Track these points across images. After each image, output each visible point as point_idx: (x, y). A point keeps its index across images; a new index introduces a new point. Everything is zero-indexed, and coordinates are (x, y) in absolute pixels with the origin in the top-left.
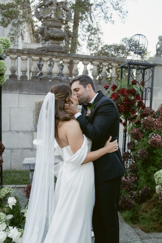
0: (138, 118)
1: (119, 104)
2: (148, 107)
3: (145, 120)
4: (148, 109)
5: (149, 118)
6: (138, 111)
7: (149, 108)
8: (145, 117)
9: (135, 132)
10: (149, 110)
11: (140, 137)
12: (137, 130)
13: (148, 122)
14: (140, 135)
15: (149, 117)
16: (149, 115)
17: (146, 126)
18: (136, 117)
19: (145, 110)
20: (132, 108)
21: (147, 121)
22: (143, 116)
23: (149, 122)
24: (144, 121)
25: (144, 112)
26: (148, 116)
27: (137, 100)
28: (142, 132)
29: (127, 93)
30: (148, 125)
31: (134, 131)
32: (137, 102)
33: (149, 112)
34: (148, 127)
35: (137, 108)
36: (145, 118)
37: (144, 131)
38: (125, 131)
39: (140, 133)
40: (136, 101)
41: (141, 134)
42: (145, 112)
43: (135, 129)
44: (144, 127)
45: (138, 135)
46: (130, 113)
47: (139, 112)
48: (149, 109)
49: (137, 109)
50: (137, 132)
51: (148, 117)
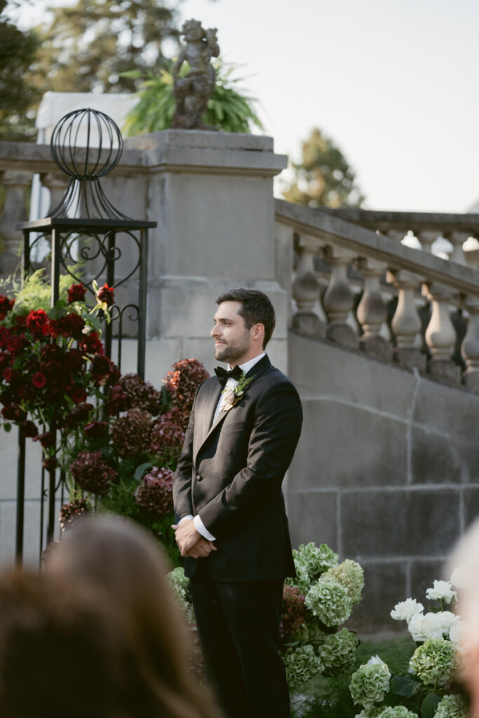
0: (95, 416)
1: (25, 369)
2: (129, 377)
3: (121, 423)
4: (130, 383)
5: (135, 415)
6: (94, 392)
7: (135, 377)
8: (122, 411)
9: (86, 463)
10: (133, 386)
11: (106, 481)
12: (92, 458)
13: (132, 428)
14: (105, 473)
15: (134, 410)
16: (133, 405)
17: (124, 441)
18: (90, 412)
19: (119, 387)
20: (73, 382)
21: (128, 424)
22: (112, 407)
23: (135, 428)
24: (116, 427)
25: (117, 392)
26: (129, 407)
27: (88, 354)
28: (112, 463)
29: (52, 331)
30: (132, 436)
31: (83, 462)
32: (91, 359)
33: (134, 394)
34: (132, 443)
35: (91, 382)
36: (122, 415)
37: (120, 460)
38: (50, 465)
39: (103, 465)
40: (84, 358)
41: (107, 470)
42: (118, 395)
43: (88, 456)
44: (119, 445)
45: (98, 472)
46: (67, 398)
47: (99, 396)
48: (133, 381)
49: (92, 384)
50: (93, 464)
51: (130, 410)
